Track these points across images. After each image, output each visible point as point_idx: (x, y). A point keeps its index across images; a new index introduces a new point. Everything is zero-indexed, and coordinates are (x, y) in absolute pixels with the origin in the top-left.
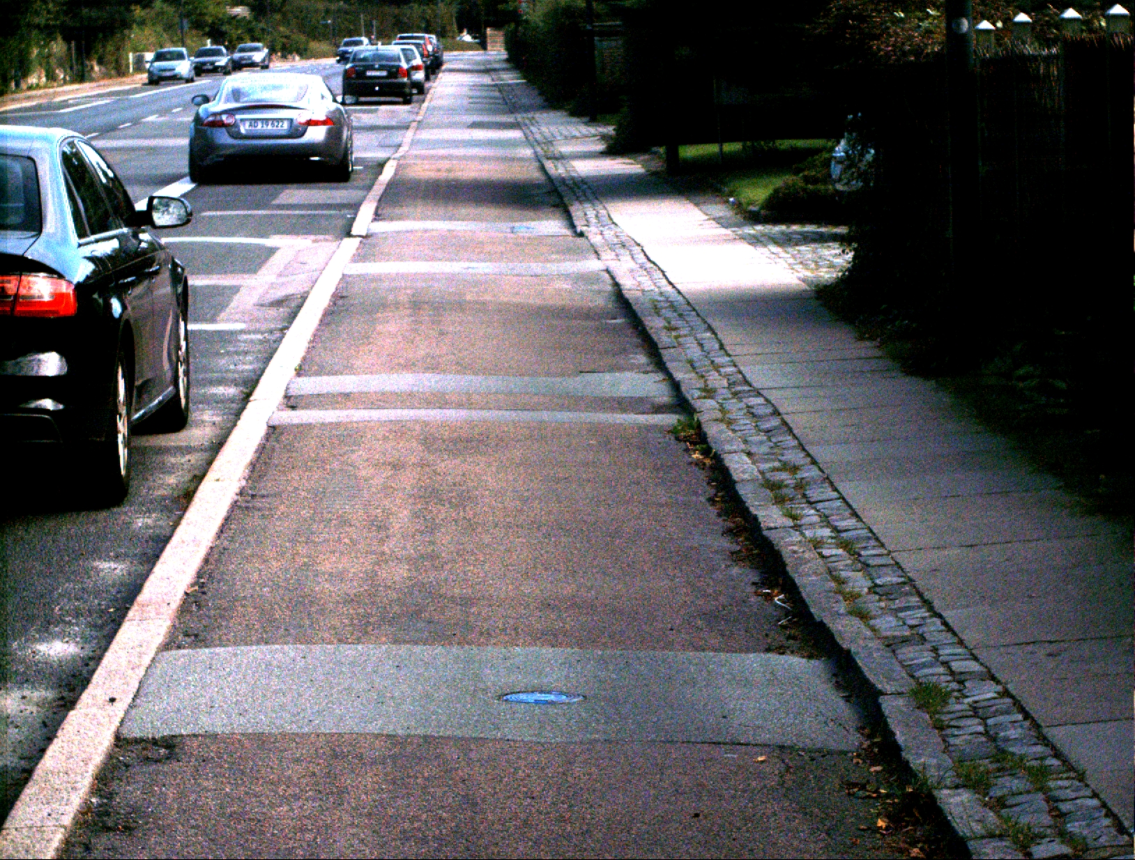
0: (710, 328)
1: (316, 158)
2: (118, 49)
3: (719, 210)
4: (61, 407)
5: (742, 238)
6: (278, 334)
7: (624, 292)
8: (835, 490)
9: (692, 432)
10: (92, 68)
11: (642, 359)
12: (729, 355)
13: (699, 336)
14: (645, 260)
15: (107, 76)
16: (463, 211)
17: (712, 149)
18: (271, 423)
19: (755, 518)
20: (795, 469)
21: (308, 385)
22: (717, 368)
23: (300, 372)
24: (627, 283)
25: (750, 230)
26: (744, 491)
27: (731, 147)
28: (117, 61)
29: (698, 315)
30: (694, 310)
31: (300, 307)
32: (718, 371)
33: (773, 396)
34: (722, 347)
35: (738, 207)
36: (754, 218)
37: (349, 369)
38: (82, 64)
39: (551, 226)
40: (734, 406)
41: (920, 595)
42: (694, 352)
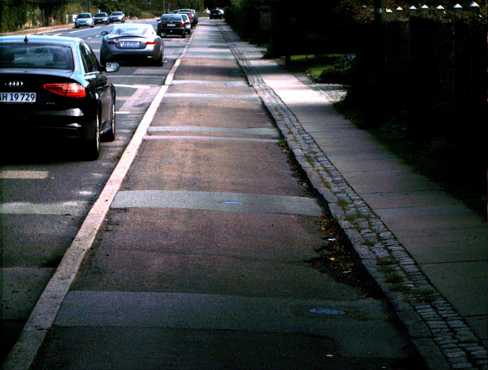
0: (294, 115)
1: (150, 57)
2: (62, 13)
3: (304, 79)
4: (80, 126)
5: (311, 88)
6: (141, 116)
7: (265, 104)
8: (327, 158)
9: (283, 144)
10: (51, 20)
11: (270, 124)
12: (300, 123)
13: (290, 117)
14: (274, 94)
15: (57, 24)
16: (207, 77)
17: (304, 57)
18: (144, 139)
19: (300, 165)
20: (315, 153)
21: (154, 129)
22: (295, 126)
23: (151, 125)
24: (267, 101)
25: (314, 85)
26: (297, 158)
27: (310, 56)
28: (62, 18)
29: (291, 111)
30: (289, 110)
31: (148, 107)
32: (295, 127)
33: (312, 134)
34: (297, 120)
35: (311, 77)
36: (316, 81)
37: (168, 125)
38: (47, 19)
39: (240, 83)
40: (298, 137)
41: (347, 182)
42: (287, 121)
